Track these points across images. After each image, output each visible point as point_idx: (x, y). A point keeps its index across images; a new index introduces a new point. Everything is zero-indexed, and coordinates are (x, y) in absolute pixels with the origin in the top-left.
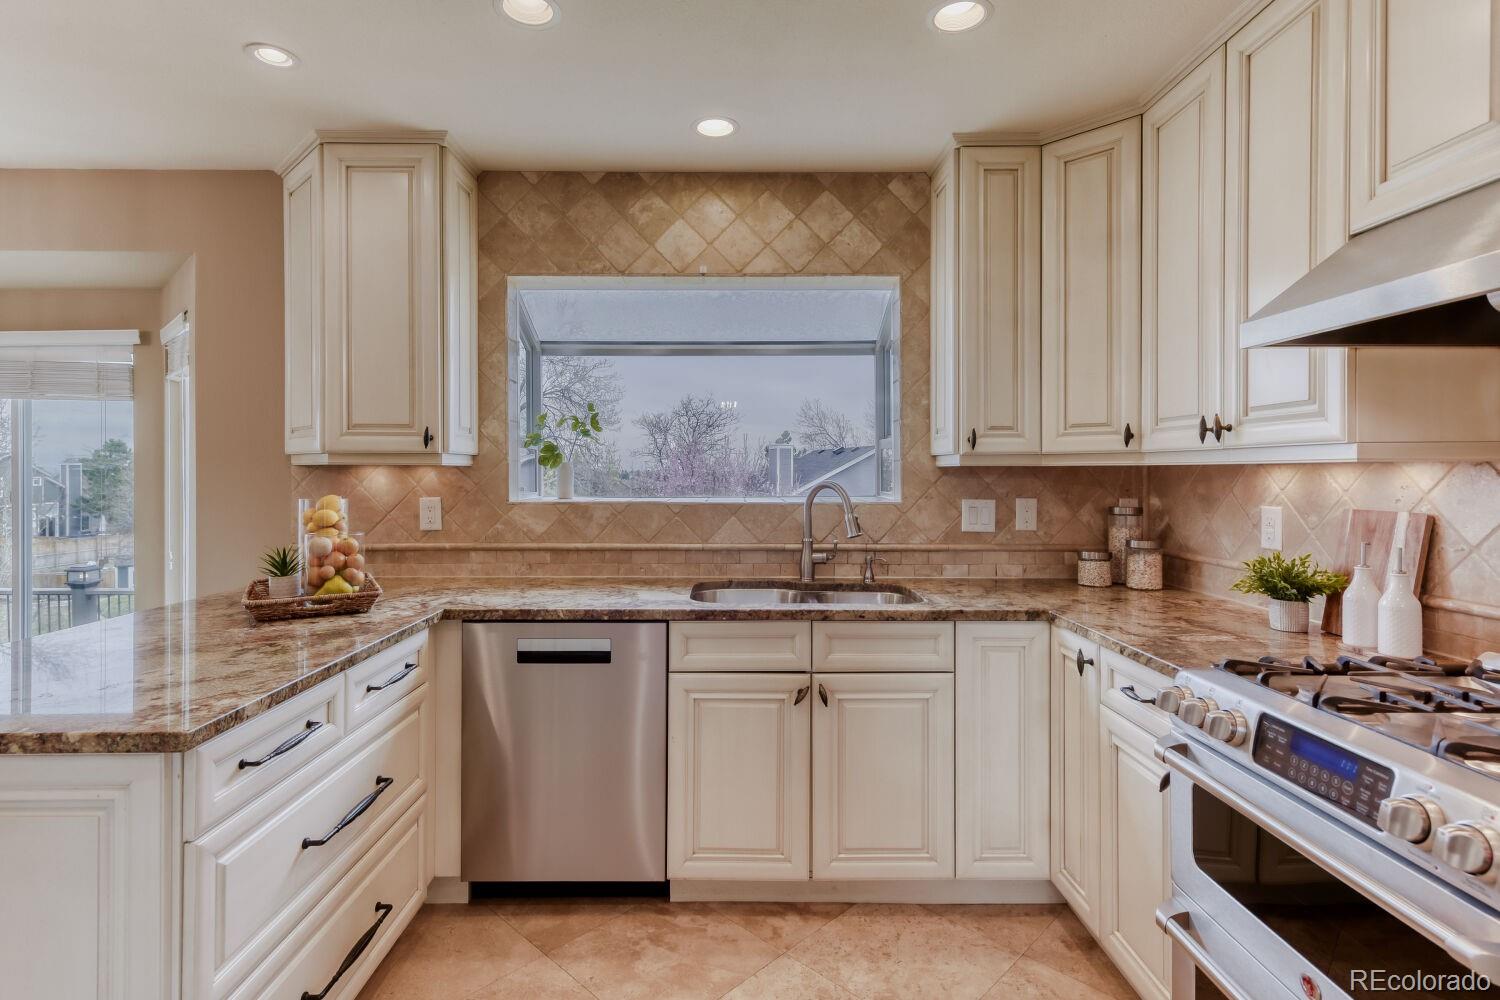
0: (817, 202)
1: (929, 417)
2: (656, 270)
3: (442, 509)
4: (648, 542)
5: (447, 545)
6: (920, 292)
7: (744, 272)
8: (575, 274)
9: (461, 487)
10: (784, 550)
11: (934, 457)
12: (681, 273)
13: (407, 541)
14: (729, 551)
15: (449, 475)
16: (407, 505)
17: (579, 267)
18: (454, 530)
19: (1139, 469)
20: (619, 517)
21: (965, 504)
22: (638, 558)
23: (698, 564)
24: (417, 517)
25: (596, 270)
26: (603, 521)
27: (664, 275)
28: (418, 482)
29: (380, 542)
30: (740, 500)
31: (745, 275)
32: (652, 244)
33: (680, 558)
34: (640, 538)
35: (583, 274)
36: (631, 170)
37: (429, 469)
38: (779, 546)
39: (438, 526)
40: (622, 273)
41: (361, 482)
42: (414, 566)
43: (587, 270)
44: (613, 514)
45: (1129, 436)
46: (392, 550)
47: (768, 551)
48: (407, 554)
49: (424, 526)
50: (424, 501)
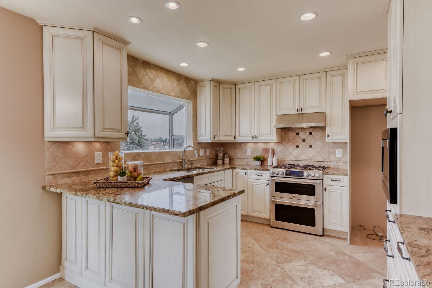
0: (181, 82)
1: (196, 132)
2: (153, 90)
3: (102, 156)
4: (152, 162)
5: (104, 168)
6: (195, 106)
7: (170, 94)
8: (137, 87)
9: (107, 149)
10: (177, 162)
11: (197, 140)
12: (158, 92)
13: (91, 167)
14: (167, 163)
15: (104, 145)
16: (91, 155)
17: (138, 86)
18: (105, 163)
19: (219, 143)
20: (147, 156)
21: (201, 150)
22: (150, 167)
23: (162, 167)
24: (94, 159)
25: (141, 87)
26: (143, 157)
27: (155, 92)
28: (94, 147)
29: (81, 169)
30: (168, 150)
31: (170, 95)
32: (153, 83)
33: (158, 166)
34: (151, 161)
35: (138, 88)
36: (148, 62)
37: (98, 143)
38: (176, 161)
39: (101, 162)
40: (147, 89)
41: (74, 147)
42: (93, 176)
43: (139, 87)
44: (145, 155)
45: (235, 137)
46: (86, 171)
47: (174, 162)
48: (91, 172)
49: (96, 162)
50: (96, 153)
